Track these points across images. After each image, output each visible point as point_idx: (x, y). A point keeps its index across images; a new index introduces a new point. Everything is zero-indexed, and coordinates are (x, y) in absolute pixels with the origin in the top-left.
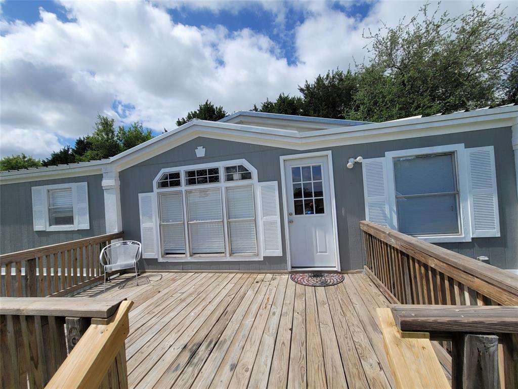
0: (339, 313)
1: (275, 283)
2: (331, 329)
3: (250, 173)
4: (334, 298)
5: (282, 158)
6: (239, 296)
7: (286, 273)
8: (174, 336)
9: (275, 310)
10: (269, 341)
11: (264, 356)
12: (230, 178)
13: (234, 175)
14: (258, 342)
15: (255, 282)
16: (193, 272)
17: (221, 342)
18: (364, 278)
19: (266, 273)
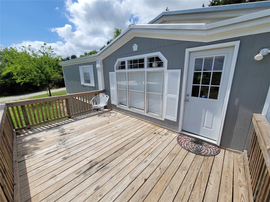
0: (190, 185)
1: (164, 138)
2: (172, 197)
3: (162, 62)
4: (196, 168)
5: (188, 50)
6: (138, 140)
7: (177, 132)
8: (93, 152)
9: (148, 159)
10: (127, 181)
11: (116, 191)
12: (151, 66)
13: (153, 64)
14: (122, 178)
15: (154, 133)
16: (130, 116)
17: (106, 167)
18: (239, 160)
19: (165, 128)
